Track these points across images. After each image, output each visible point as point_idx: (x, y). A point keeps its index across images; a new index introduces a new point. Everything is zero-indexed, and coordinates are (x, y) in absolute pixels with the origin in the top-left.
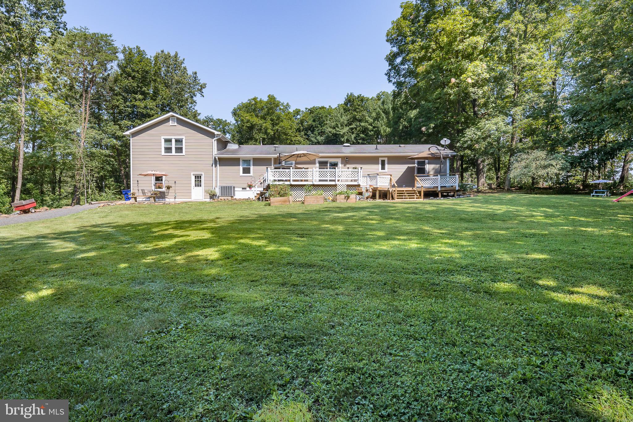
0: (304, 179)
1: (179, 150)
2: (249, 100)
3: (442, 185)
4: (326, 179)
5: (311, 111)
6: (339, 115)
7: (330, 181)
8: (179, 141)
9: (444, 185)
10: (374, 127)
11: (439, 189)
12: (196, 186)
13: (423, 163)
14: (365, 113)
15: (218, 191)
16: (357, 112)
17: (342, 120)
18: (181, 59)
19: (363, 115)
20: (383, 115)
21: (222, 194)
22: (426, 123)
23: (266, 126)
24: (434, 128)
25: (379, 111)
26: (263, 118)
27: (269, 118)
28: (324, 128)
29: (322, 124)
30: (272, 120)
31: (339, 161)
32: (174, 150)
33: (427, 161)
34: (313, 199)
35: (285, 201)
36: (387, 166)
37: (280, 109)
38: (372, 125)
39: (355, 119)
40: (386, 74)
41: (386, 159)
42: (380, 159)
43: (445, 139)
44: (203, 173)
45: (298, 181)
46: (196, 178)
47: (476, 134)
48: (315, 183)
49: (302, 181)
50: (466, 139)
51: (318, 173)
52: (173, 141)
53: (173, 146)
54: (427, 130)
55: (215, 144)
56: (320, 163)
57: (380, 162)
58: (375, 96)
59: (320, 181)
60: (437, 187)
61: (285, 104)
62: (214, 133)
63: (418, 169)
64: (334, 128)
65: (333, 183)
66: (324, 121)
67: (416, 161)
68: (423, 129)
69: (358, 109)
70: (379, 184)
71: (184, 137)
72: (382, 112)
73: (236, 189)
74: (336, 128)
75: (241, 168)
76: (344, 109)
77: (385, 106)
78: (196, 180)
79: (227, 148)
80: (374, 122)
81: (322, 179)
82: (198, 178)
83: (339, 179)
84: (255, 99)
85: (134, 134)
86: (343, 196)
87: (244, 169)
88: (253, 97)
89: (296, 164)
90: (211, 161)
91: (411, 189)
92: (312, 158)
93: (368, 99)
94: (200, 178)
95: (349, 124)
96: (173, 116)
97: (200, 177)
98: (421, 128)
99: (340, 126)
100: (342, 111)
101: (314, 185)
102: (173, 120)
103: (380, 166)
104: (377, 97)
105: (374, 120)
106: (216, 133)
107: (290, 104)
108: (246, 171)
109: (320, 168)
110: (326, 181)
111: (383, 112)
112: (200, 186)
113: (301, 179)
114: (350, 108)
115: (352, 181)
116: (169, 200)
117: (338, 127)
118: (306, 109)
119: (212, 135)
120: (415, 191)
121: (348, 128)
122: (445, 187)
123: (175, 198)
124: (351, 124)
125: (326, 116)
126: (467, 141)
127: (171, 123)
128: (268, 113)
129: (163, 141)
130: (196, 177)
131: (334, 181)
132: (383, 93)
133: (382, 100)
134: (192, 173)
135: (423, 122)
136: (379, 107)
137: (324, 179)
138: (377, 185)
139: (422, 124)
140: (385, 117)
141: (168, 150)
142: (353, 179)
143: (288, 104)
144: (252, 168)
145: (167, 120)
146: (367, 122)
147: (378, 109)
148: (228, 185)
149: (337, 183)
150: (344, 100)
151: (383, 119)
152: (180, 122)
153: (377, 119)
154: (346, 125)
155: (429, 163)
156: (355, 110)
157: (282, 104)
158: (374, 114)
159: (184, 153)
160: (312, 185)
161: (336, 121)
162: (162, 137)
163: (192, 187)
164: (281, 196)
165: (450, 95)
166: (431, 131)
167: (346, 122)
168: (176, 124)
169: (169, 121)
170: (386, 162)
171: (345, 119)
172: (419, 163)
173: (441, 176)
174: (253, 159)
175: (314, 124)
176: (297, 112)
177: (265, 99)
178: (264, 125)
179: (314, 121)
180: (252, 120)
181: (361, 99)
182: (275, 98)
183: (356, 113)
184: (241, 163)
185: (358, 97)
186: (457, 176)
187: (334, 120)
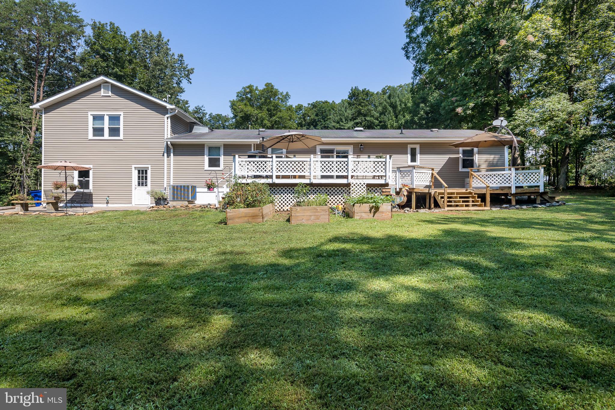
0: (299, 174)
1: (114, 132)
2: (243, 88)
3: (518, 185)
4: (332, 174)
5: (314, 106)
6: (343, 109)
7: (338, 177)
8: (114, 119)
9: (521, 185)
10: (380, 122)
11: (513, 191)
12: (139, 184)
13: (471, 153)
14: (371, 107)
15: (168, 194)
16: (362, 106)
17: (346, 114)
18: (165, 40)
19: (368, 109)
20: (390, 109)
21: (174, 198)
22: (461, 103)
23: (262, 116)
24: (473, 109)
25: (385, 105)
26: (260, 108)
27: (265, 108)
28: (327, 122)
29: (325, 118)
30: (268, 110)
31: (350, 149)
32: (106, 132)
33: (476, 150)
34: (309, 213)
35: (254, 216)
36: (418, 156)
37: (279, 98)
38: (378, 120)
39: (360, 113)
40: (403, 49)
41: (418, 147)
42: (409, 147)
43: (502, 118)
44: (149, 166)
45: (288, 177)
46: (139, 173)
47: (532, 116)
48: (315, 181)
49: (295, 177)
50: (518, 123)
51: (319, 164)
52: (106, 119)
53: (106, 125)
54: (464, 111)
55: (167, 123)
56: (322, 151)
57: (409, 151)
58: (380, 91)
59: (323, 177)
60: (510, 188)
61: (285, 94)
62: (165, 107)
63: (464, 161)
64: (338, 123)
65: (344, 181)
66: (327, 116)
67: (461, 149)
68: (459, 110)
69: (363, 103)
70: (415, 183)
71: (122, 113)
72: (388, 106)
73: (198, 190)
74: (341, 123)
75: (206, 158)
76: (349, 103)
77: (392, 100)
78: (139, 177)
79: (193, 132)
80: (380, 116)
81: (325, 174)
82: (142, 174)
83: (354, 174)
84: (250, 87)
85: (48, 109)
86: (366, 207)
87: (210, 160)
88: (247, 85)
89: (287, 153)
90: (163, 149)
91: (464, 190)
92: (311, 144)
93: (372, 94)
94: (146, 173)
95: (353, 119)
96: (107, 82)
97: (146, 171)
98: (454, 110)
99: (344, 120)
100: (346, 104)
101: (311, 185)
102: (106, 89)
103: (409, 156)
104: (383, 91)
105: (381, 114)
106: (169, 106)
107: (290, 94)
108: (214, 163)
109: (322, 157)
110: (331, 177)
111: (390, 106)
112: (146, 185)
113: (295, 174)
114: (355, 102)
115: (374, 177)
116: (98, 206)
117: (342, 122)
118: (309, 104)
119: (163, 110)
120: (470, 193)
121: (352, 123)
122: (522, 187)
123: (107, 203)
124: (355, 119)
125: (330, 110)
126: (519, 125)
127: (102, 92)
128: (265, 103)
129: (91, 119)
130: (139, 171)
131: (346, 177)
132: (389, 87)
133: (388, 94)
134: (133, 166)
135: (457, 101)
136: (385, 100)
137: (329, 174)
138: (412, 183)
139: (456, 104)
140: (392, 111)
141: (98, 131)
142: (378, 174)
143: (287, 94)
144: (222, 158)
145: (96, 88)
146: (373, 116)
147: (385, 103)
148: (183, 184)
149: (351, 181)
150: (348, 94)
151: (390, 113)
152: (116, 90)
153: (382, 113)
154: (351, 120)
155: (479, 153)
156: (360, 105)
157: (282, 93)
158: (380, 108)
159: (121, 137)
160: (307, 184)
161: (340, 115)
162: (89, 113)
163: (133, 187)
164: (248, 206)
165: (497, 63)
166: (469, 112)
167: (350, 116)
168: (110, 94)
169: (100, 90)
170: (418, 151)
171: (349, 113)
172: (464, 152)
173: (517, 169)
174: (224, 145)
175: (316, 118)
176: (300, 107)
177: (261, 87)
178: (260, 115)
179: (317, 115)
180: (245, 109)
181: (367, 93)
182: (272, 86)
183: (361, 108)
184: (206, 151)
185: (363, 91)
186: (542, 170)
187: (338, 115)
